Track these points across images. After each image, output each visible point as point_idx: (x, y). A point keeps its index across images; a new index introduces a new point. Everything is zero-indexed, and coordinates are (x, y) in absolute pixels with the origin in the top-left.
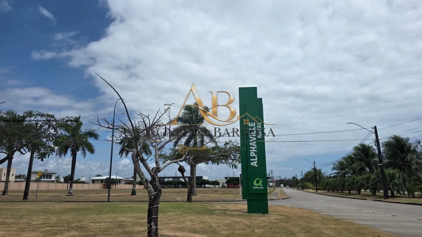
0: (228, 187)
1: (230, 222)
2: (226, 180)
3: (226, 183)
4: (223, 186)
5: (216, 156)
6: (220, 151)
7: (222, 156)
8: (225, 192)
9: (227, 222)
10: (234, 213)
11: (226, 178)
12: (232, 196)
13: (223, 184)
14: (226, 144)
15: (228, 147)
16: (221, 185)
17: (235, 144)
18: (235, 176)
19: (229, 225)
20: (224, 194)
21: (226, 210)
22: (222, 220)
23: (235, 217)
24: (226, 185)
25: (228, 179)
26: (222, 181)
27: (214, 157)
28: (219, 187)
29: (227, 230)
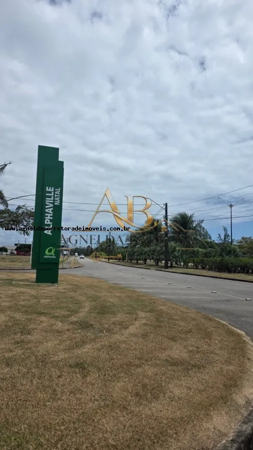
0: (18, 254)
1: (15, 292)
2: (16, 247)
3: (15, 250)
4: (12, 254)
5: (5, 221)
6: (10, 216)
7: (12, 220)
8: (13, 260)
9: (10, 292)
10: (20, 283)
11: (16, 245)
12: (21, 264)
13: (12, 250)
14: (19, 208)
15: (20, 211)
16: (9, 253)
17: (29, 209)
18: (27, 243)
19: (12, 296)
20: (12, 262)
21: (12, 280)
22: (5, 290)
23: (21, 287)
24: (15, 252)
25: (19, 245)
26: (11, 247)
27: (3, 222)
28: (6, 254)
29: (9, 302)
